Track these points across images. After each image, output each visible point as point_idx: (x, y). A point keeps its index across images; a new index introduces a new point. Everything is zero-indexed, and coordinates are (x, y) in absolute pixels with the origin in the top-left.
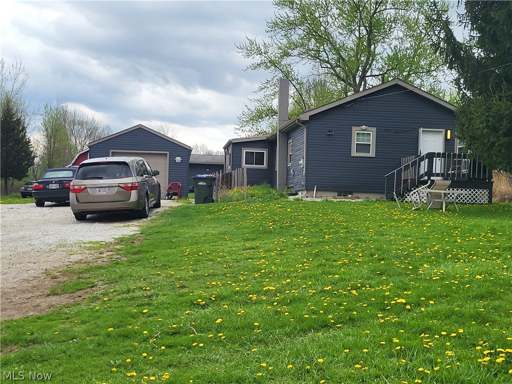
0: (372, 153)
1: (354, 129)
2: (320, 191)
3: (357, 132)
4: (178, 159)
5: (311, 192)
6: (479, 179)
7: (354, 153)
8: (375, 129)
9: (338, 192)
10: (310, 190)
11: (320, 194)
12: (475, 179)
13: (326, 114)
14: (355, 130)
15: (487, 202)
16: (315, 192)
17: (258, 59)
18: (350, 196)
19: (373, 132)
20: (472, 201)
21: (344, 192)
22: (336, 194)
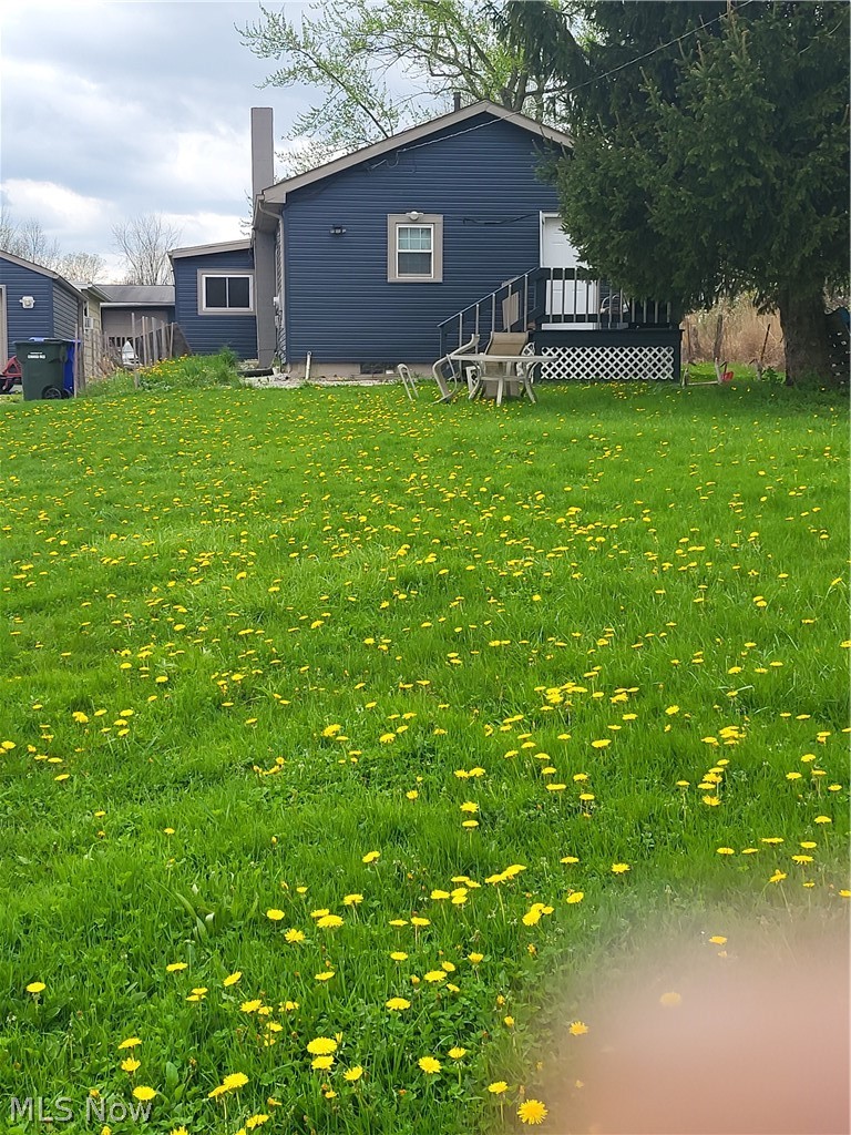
0: (435, 275)
1: (392, 219)
2: (321, 363)
3: (398, 226)
4: (28, 301)
5: (299, 368)
6: (650, 324)
7: (394, 275)
8: (439, 218)
9: (362, 364)
10: (297, 363)
11: (322, 370)
12: (642, 325)
13: (325, 189)
14: (395, 223)
15: (669, 375)
16: (308, 367)
17: (288, 60)
18: (388, 372)
19: (435, 223)
20: (636, 375)
21: (374, 363)
22: (357, 369)
